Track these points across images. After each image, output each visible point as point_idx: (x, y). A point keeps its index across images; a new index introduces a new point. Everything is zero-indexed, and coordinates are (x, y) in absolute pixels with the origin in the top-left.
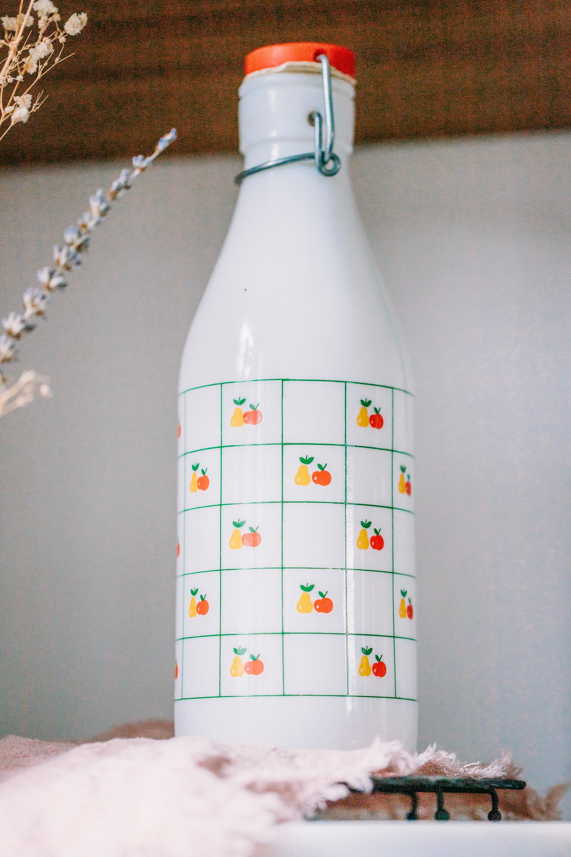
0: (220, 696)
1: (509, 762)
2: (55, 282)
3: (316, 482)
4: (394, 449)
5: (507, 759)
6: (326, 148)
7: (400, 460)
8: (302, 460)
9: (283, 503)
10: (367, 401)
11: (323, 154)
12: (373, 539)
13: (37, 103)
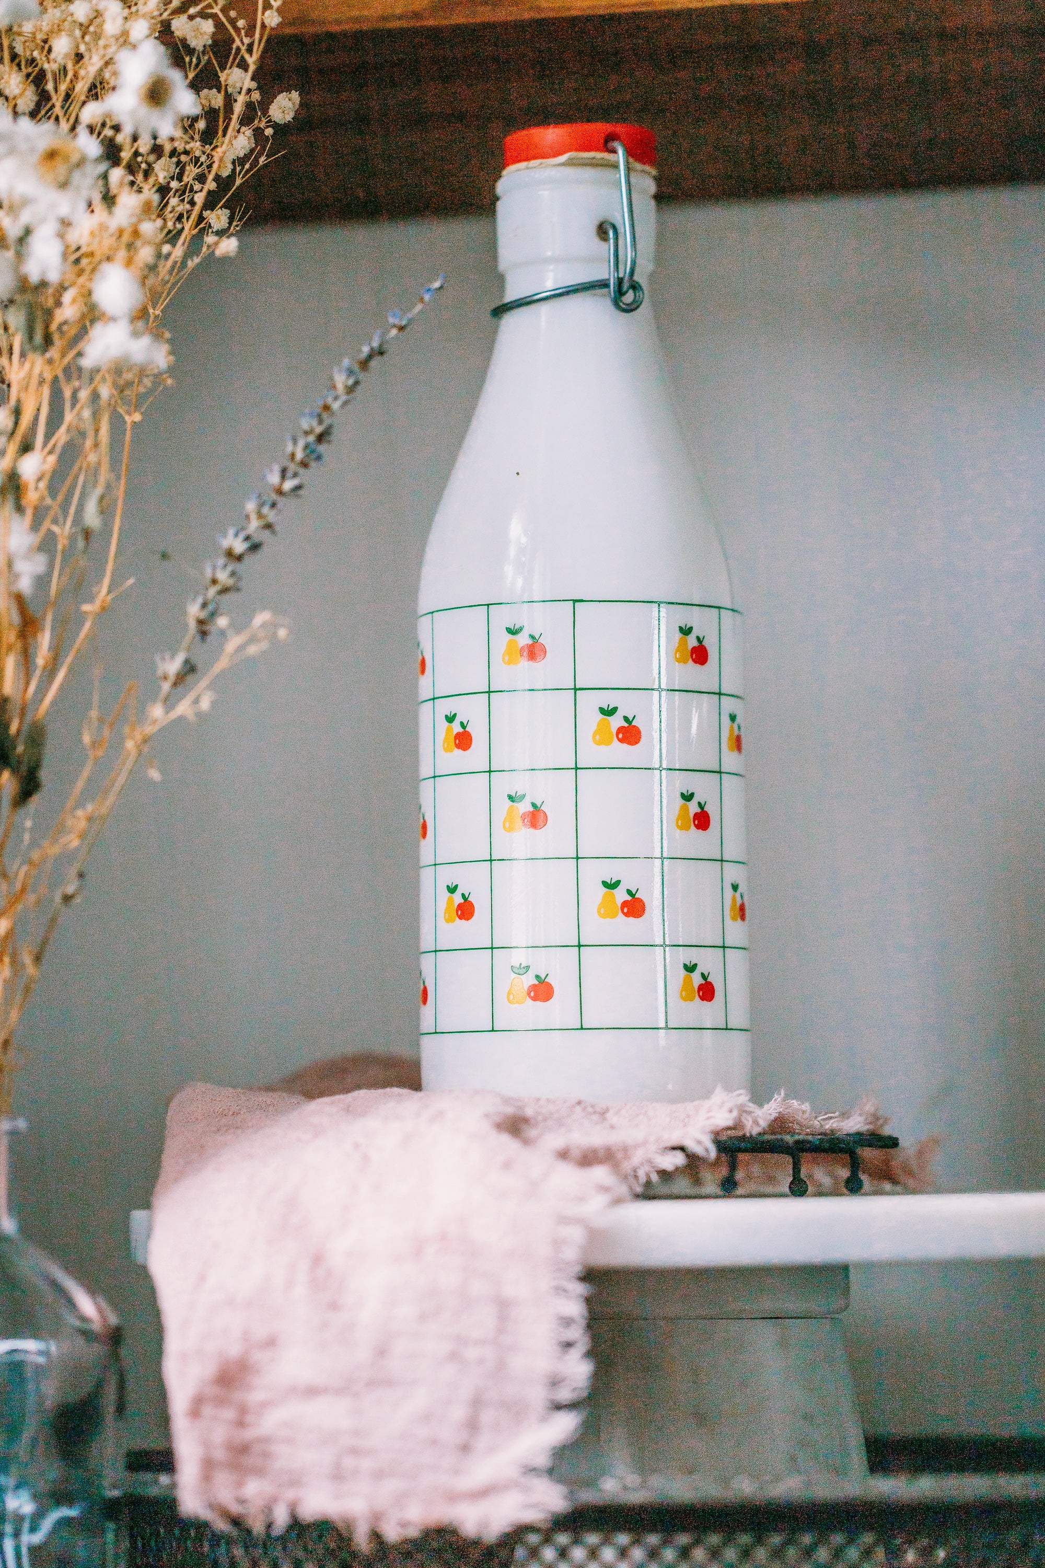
0: (493, 1030)
1: (872, 1110)
2: (288, 485)
3: (620, 740)
4: (722, 692)
5: (869, 1108)
6: (624, 271)
7: (728, 705)
8: (602, 711)
9: (576, 770)
10: (687, 627)
11: (620, 281)
12: (696, 816)
13: (238, 221)
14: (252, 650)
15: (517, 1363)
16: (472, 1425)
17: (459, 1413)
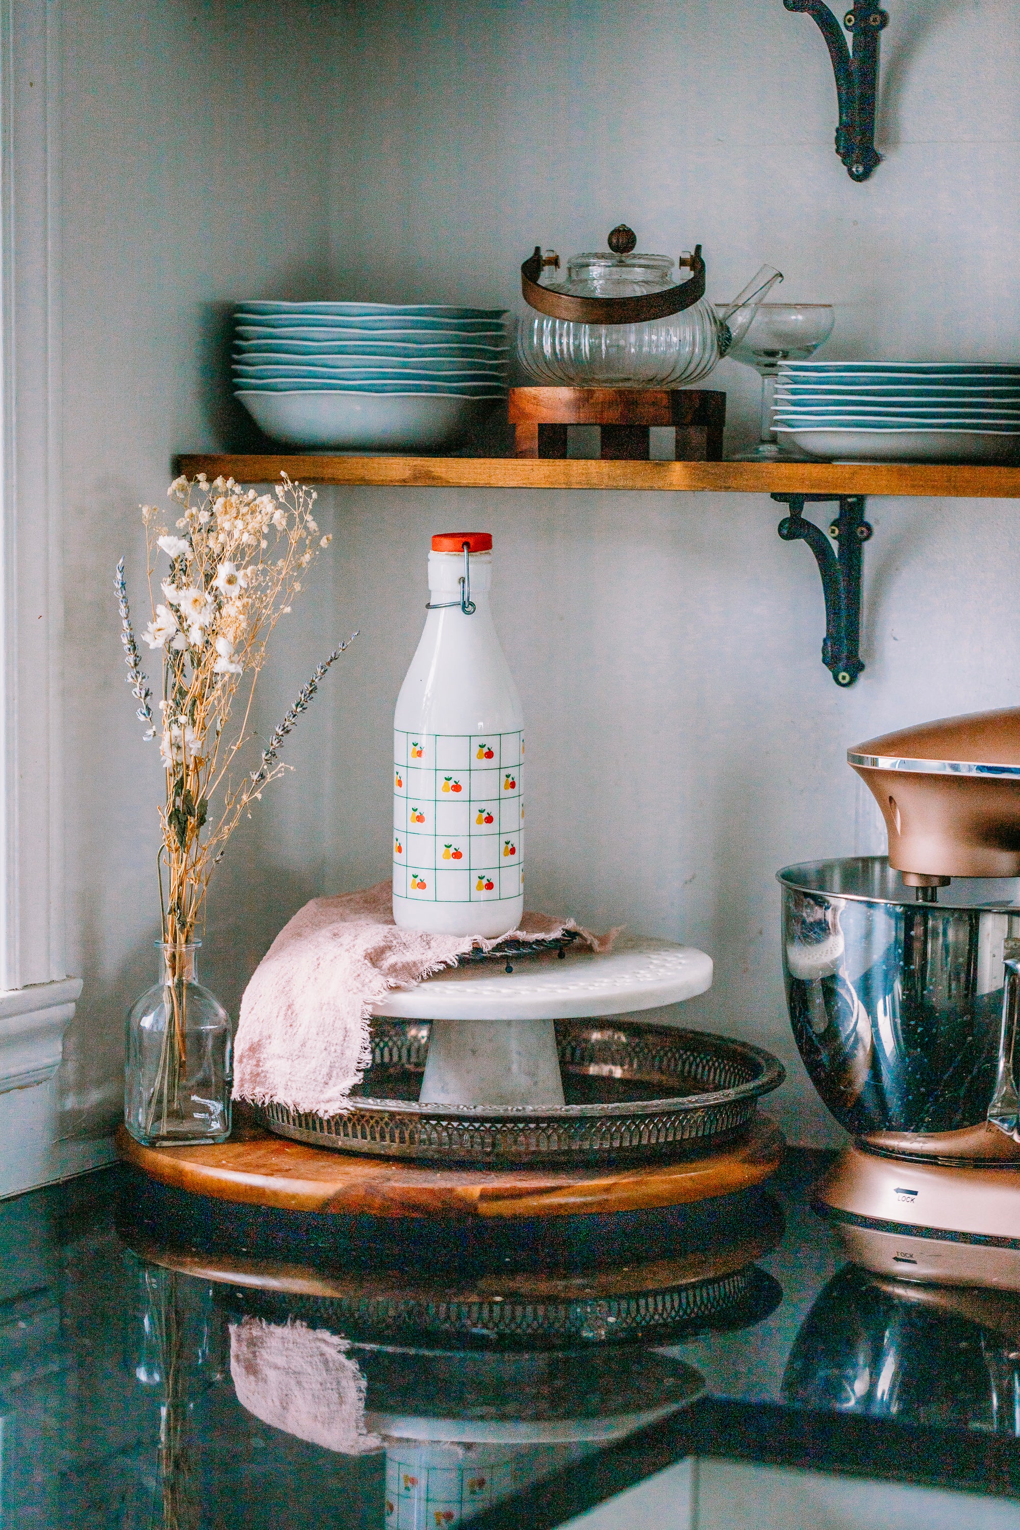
0: (407, 898)
3: (453, 790)
4: (501, 767)
6: (466, 599)
8: (446, 779)
9: (436, 801)
10: (483, 744)
11: (464, 602)
12: (486, 818)
14: (279, 775)
15: (348, 1053)
16: (330, 1076)
17: (325, 1071)
